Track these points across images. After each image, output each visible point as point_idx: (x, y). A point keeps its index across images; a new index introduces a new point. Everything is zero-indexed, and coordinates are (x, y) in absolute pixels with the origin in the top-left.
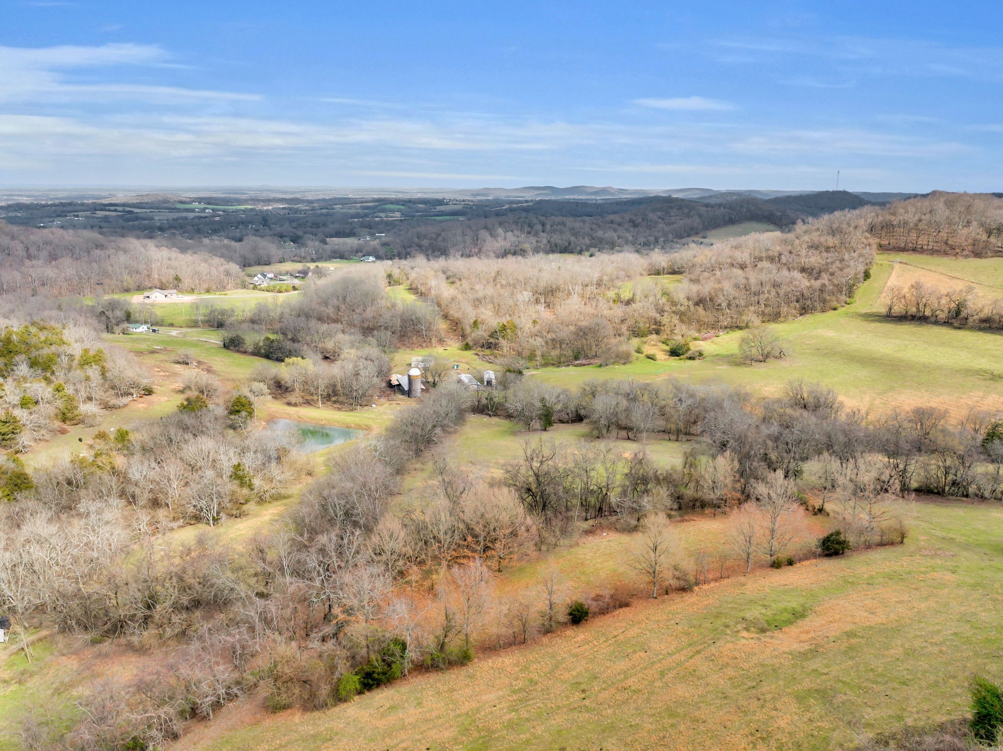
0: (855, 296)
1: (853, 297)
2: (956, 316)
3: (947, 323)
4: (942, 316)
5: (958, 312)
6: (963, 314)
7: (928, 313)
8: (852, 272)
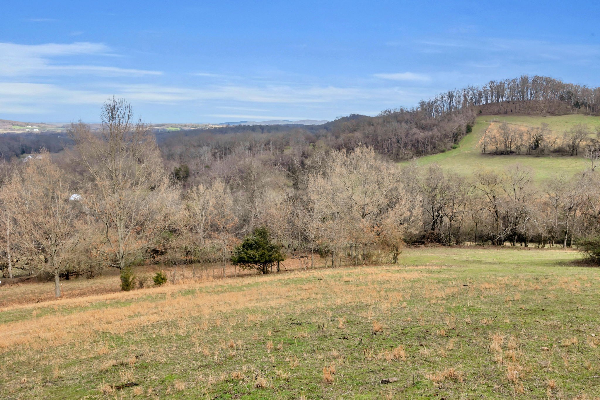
0: (459, 143)
1: (458, 144)
2: (535, 148)
3: (529, 154)
4: (524, 149)
5: (537, 145)
6: (541, 146)
7: (513, 148)
8: (456, 125)
